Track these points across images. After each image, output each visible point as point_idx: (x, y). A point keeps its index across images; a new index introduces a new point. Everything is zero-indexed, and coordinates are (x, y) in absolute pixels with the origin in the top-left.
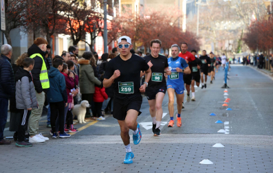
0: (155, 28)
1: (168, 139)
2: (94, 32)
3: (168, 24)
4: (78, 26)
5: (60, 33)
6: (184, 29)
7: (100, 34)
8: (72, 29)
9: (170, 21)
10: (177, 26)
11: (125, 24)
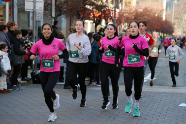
0: (146, 17)
1: (157, 89)
2: (108, 19)
3: (154, 15)
4: (98, 15)
5: (87, 19)
6: (164, 18)
7: (111, 20)
8: (94, 17)
9: (155, 13)
10: (160, 16)
11: (127, 14)
